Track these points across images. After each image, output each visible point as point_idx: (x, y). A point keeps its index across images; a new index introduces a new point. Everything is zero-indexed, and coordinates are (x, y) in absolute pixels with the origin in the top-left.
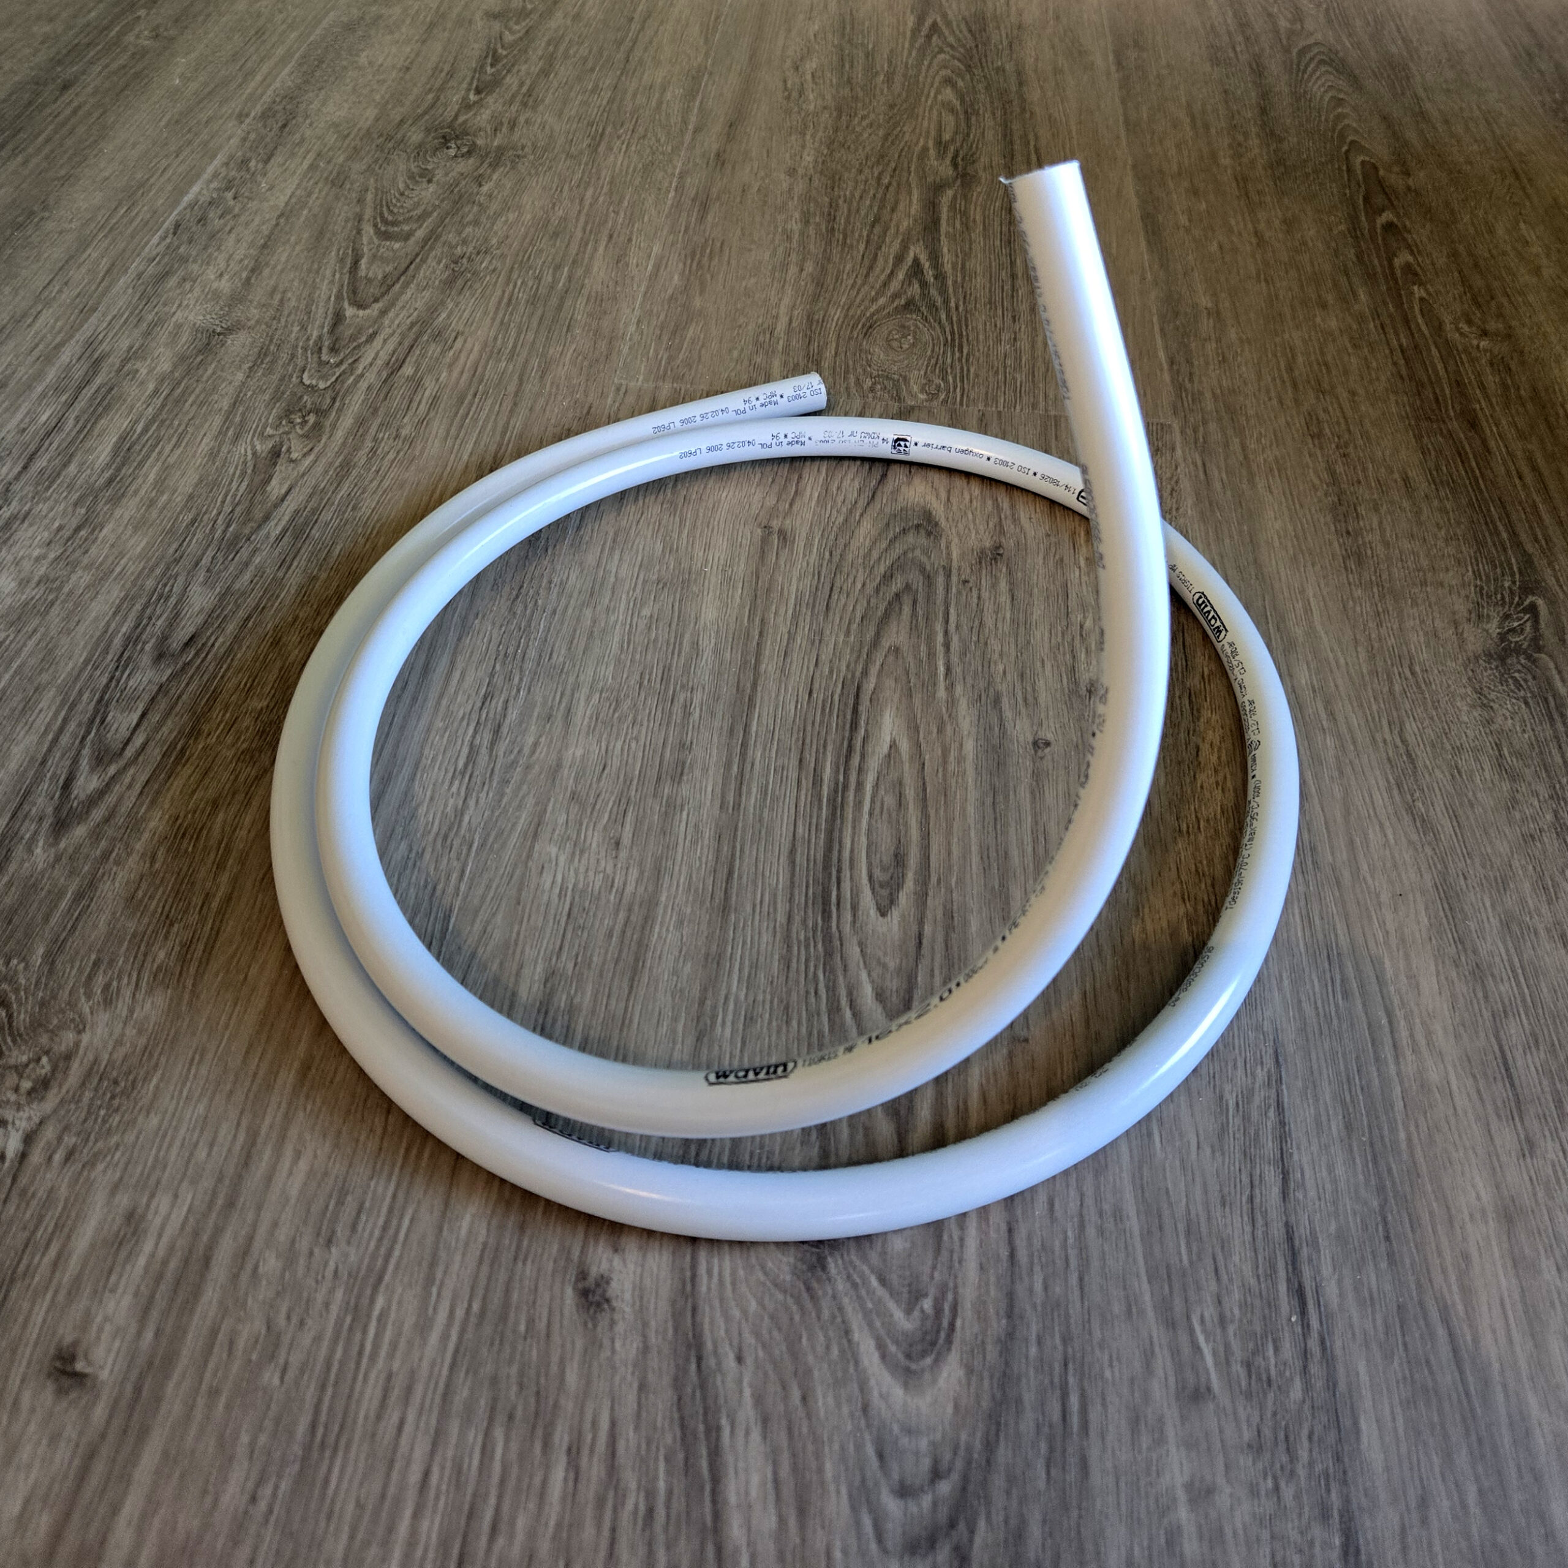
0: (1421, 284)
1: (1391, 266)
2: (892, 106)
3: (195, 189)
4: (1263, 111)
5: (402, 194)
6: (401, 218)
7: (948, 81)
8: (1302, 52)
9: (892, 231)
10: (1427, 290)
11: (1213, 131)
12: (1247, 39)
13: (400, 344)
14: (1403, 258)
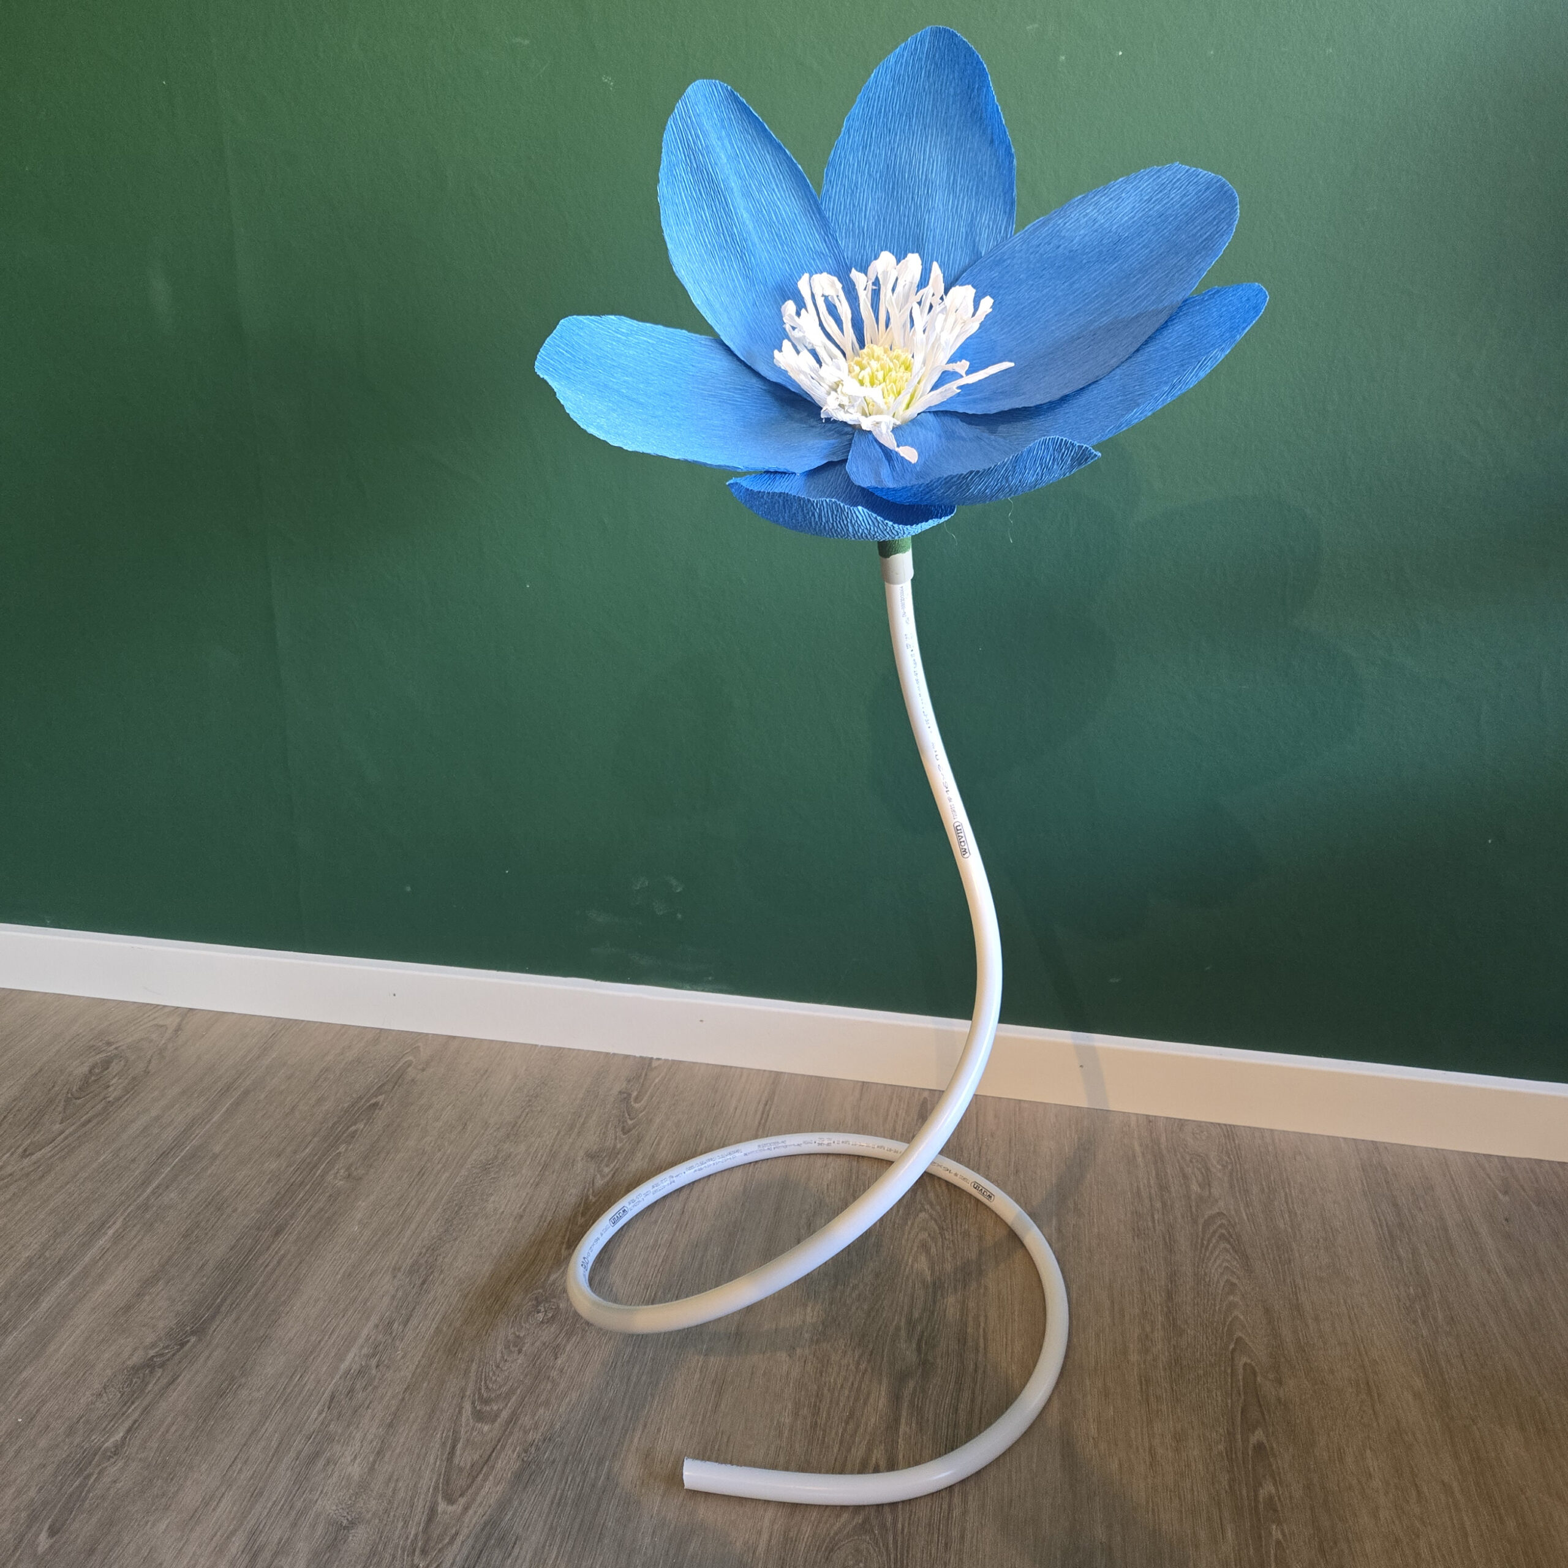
0: (1279, 1523)
1: (1256, 1496)
3: (350, 1356)
4: (1170, 1296)
5: (498, 1367)
6: (493, 1396)
7: (924, 1247)
8: (1207, 1224)
9: (861, 1430)
10: (1283, 1532)
14: (1268, 1489)
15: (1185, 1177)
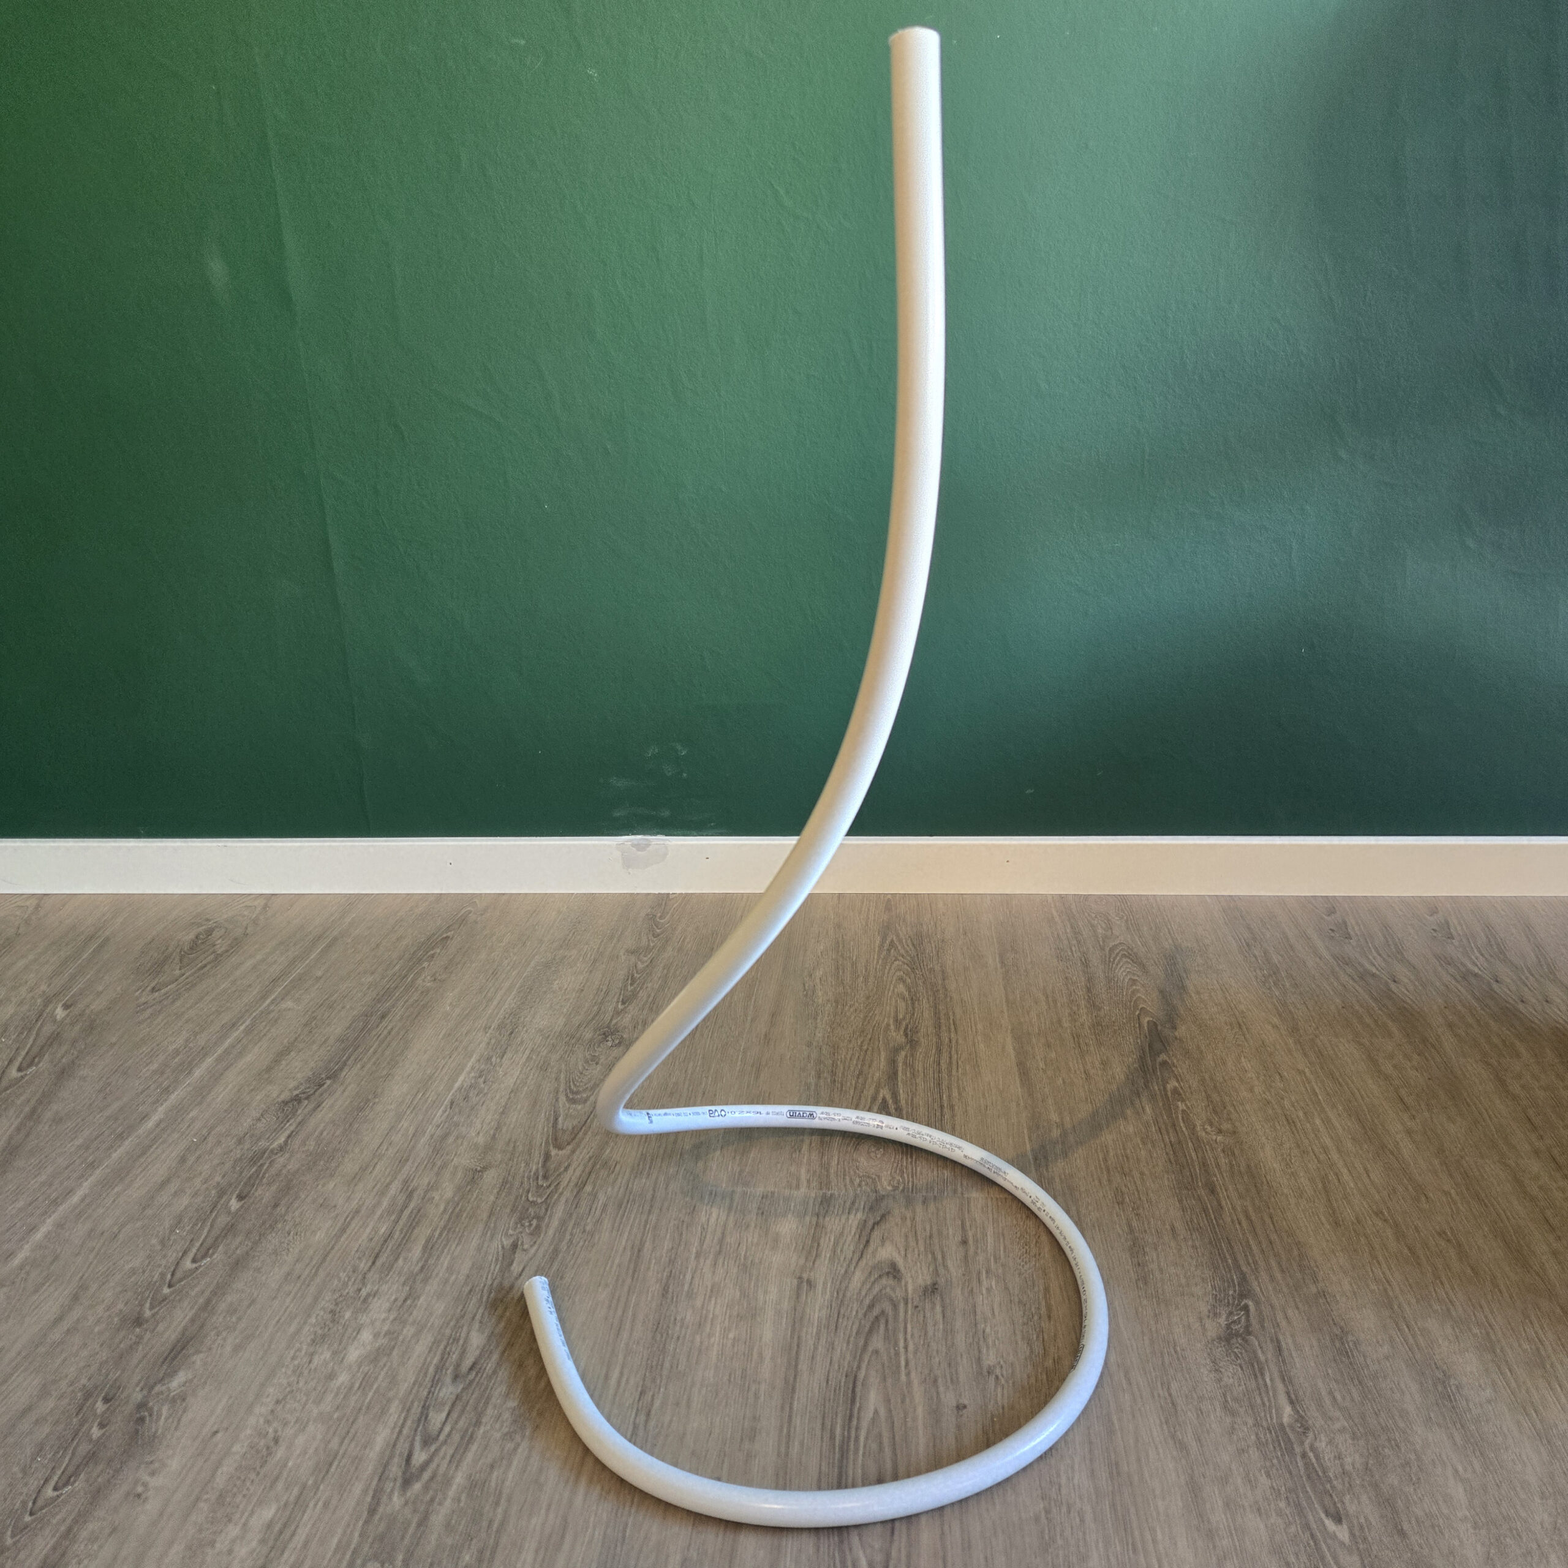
0: (1183, 1101)
1: (1165, 1088)
2: (868, 998)
3: (461, 1078)
4: (1089, 990)
5: (581, 1073)
6: (581, 1089)
7: (901, 979)
8: (1111, 950)
9: (870, 1080)
10: (1186, 1105)
11: (1059, 1004)
12: (1079, 942)
13: (583, 1171)
14: (1172, 1084)
15: (1092, 926)
